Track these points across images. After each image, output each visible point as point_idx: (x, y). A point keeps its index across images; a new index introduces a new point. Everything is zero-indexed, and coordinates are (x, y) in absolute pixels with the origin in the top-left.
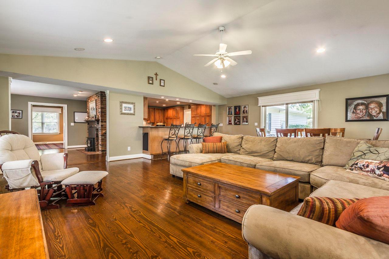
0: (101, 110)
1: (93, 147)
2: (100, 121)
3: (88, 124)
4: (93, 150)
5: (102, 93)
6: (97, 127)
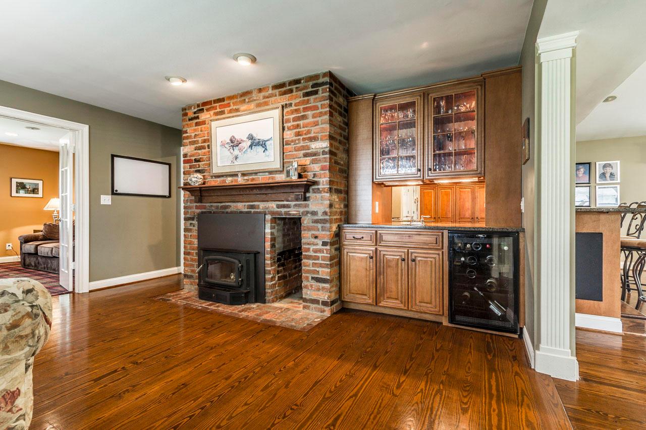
0: (334, 145)
1: (252, 284)
2: (324, 186)
3: (200, 200)
4: (252, 297)
5: (332, 81)
6: (293, 212)
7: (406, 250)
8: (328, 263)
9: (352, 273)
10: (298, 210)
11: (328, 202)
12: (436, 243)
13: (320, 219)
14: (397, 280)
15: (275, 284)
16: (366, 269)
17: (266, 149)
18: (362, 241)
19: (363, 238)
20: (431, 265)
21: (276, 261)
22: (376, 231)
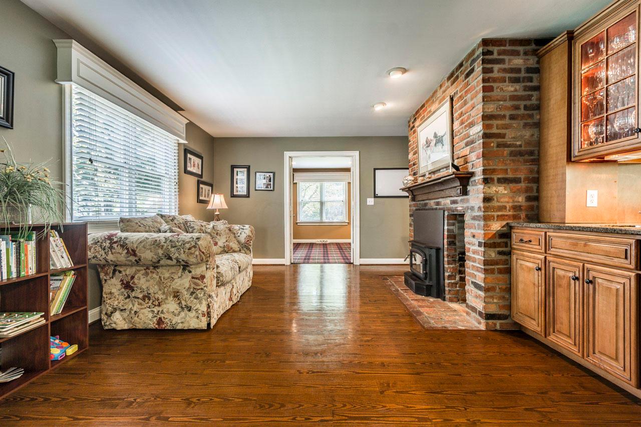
0: (485, 127)
1: (434, 278)
2: (479, 177)
3: (413, 199)
4: (434, 291)
5: (490, 48)
6: (459, 207)
7: (582, 264)
8: (483, 267)
9: (521, 286)
10: (462, 205)
11: (482, 196)
12: (626, 258)
13: (476, 216)
14: (570, 309)
15: (456, 284)
16: (534, 284)
17: (443, 145)
18: (531, 246)
19: (530, 241)
20: (617, 295)
21: (457, 259)
22: (546, 233)
